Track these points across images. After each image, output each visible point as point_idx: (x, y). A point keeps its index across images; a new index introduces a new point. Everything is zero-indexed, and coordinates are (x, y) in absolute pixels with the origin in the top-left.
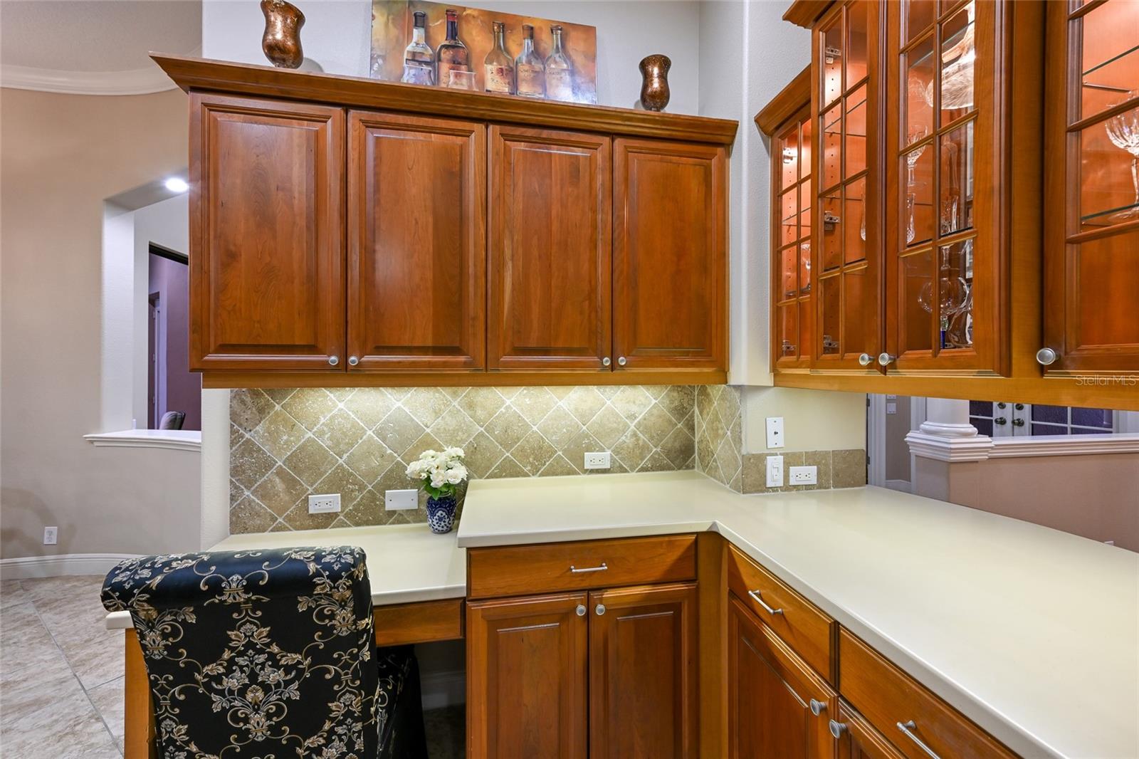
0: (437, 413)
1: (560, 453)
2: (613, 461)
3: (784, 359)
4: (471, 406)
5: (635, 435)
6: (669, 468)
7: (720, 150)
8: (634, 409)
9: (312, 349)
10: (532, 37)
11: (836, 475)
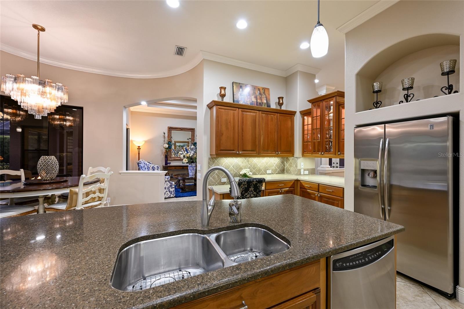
0: (242, 163)
1: (263, 170)
2: (272, 172)
3: (305, 153)
4: (248, 161)
5: (275, 167)
6: (281, 174)
7: (293, 116)
8: (275, 162)
9: (233, 150)
10: (259, 90)
11: (311, 173)
